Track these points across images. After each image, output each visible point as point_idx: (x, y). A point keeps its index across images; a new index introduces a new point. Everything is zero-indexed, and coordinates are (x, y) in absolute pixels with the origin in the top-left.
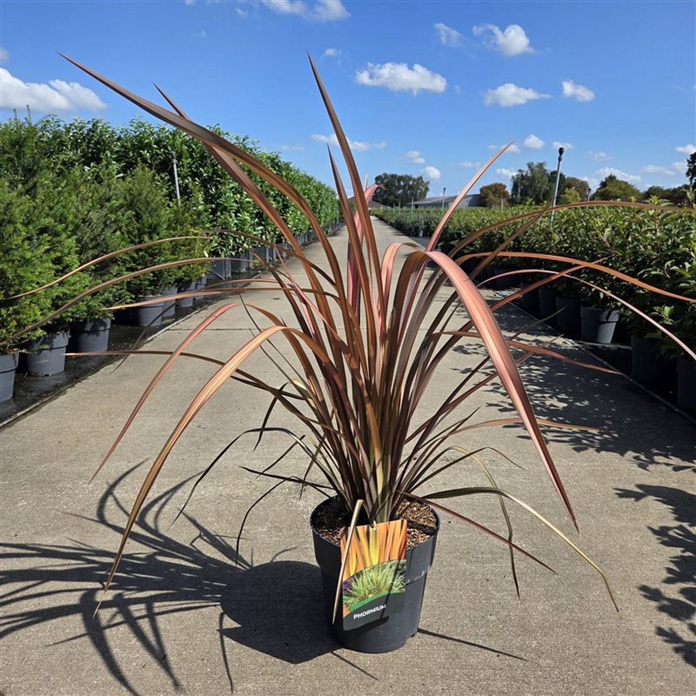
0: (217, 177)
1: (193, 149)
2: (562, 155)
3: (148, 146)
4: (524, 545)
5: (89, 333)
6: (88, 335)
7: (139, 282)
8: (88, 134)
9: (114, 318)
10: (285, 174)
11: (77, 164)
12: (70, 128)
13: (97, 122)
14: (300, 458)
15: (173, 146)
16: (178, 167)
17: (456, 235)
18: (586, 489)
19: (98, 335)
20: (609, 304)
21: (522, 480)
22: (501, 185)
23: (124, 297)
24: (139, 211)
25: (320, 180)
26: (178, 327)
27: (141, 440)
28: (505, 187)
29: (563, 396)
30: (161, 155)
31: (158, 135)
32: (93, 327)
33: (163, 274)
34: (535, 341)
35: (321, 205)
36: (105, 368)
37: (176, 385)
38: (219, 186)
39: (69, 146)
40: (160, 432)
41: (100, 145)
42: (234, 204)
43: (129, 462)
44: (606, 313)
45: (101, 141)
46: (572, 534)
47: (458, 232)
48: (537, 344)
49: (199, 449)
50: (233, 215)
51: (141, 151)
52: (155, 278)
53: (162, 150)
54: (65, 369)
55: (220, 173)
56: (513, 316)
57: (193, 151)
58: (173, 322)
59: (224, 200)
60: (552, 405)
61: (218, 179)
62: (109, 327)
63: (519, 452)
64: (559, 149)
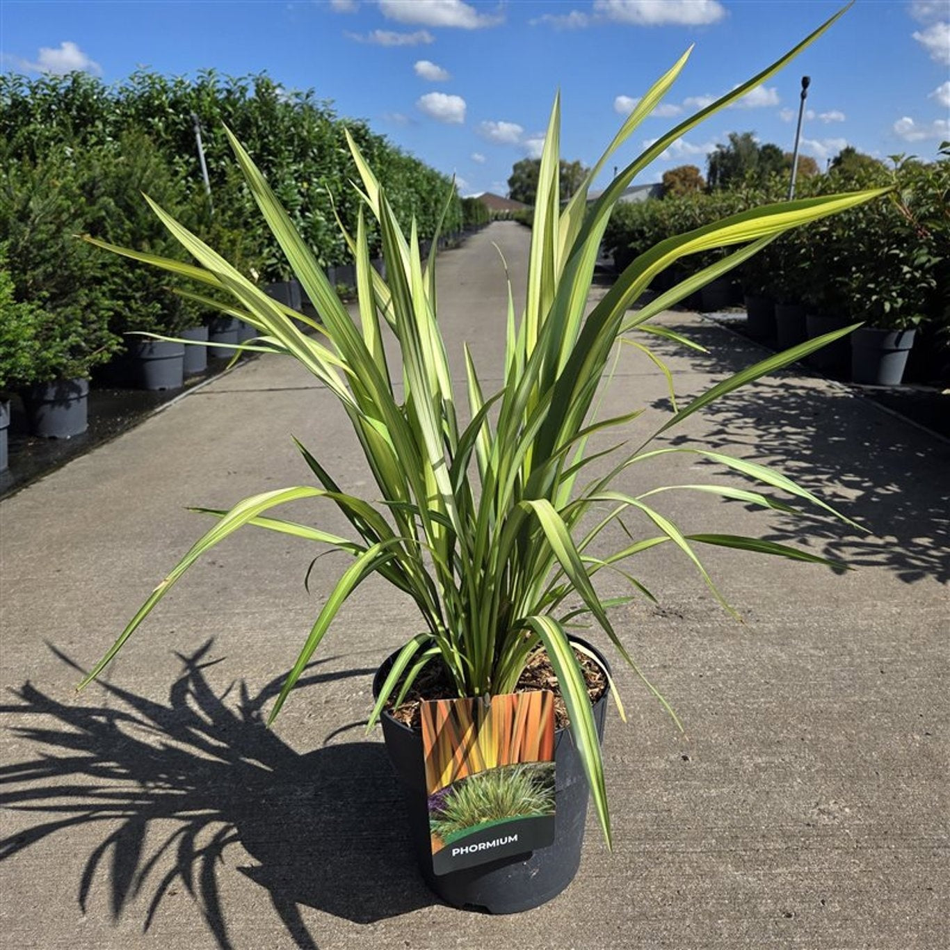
0: (269, 155)
1: (230, 113)
2: (808, 90)
3: (160, 111)
4: (847, 810)
5: (53, 403)
6: (53, 407)
7: (139, 318)
8: (66, 95)
9: (91, 378)
10: (376, 153)
11: (52, 143)
12: (37, 87)
13: (78, 76)
14: (388, 621)
15: (198, 108)
16: (205, 140)
17: (637, 235)
18: (941, 665)
19: (68, 407)
20: (898, 321)
21: (812, 651)
22: (692, 168)
23: (106, 342)
24: (130, 202)
25: (432, 166)
26: (207, 389)
27: (103, 596)
28: (697, 171)
29: (850, 477)
30: (181, 124)
31: (175, 92)
32: (57, 393)
33: (180, 304)
34: (782, 386)
35: (436, 204)
36: (76, 460)
37: (186, 486)
38: (274, 170)
39: (38, 116)
40: (140, 578)
41: (85, 111)
42: (298, 197)
43: (71, 643)
44: (895, 335)
45: (86, 104)
46: (940, 777)
47: (640, 228)
48: (786, 391)
49: (205, 609)
50: (298, 214)
51: (150, 119)
52: (166, 312)
53: (181, 116)
54: (9, 465)
55: (272, 148)
56: (738, 350)
57: (230, 115)
58: (201, 382)
59: (282, 191)
60: (835, 495)
61: (271, 158)
62: (85, 392)
63: (793, 591)
64: (801, 79)
